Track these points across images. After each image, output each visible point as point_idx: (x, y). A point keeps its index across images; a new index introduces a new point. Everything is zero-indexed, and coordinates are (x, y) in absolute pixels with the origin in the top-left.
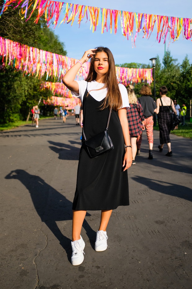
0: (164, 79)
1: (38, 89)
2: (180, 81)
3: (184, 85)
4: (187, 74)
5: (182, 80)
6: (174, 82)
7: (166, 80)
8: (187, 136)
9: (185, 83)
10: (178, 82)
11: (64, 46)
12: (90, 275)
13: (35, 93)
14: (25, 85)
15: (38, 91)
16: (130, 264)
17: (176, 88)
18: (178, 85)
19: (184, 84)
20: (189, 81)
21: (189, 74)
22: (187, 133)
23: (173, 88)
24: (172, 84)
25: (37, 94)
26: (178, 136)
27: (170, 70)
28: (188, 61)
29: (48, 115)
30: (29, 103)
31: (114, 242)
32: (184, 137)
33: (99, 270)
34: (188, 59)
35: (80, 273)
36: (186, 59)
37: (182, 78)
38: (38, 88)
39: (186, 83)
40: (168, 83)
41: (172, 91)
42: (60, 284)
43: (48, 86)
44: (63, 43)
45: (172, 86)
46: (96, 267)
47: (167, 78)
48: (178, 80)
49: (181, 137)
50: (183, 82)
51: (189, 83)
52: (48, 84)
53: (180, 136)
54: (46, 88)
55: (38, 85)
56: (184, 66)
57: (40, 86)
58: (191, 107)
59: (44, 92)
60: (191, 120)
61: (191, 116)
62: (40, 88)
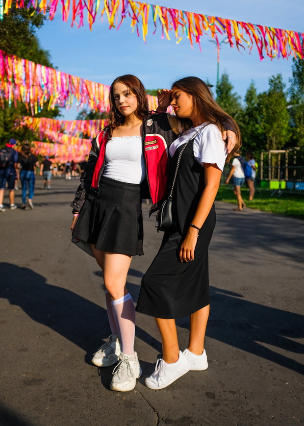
1: (10, 128)
2: (244, 122)
3: (250, 129)
4: (255, 112)
5: (247, 121)
8: (267, 209)
9: (252, 126)
11: (49, 57)
12: (226, 402)
13: (6, 133)
15: (11, 130)
16: (274, 385)
19: (250, 126)
20: (257, 123)
21: (258, 112)
22: (265, 204)
25: (8, 135)
26: (252, 208)
27: (227, 104)
28: (255, 90)
31: (237, 359)
32: (263, 211)
33: (236, 395)
34: (255, 87)
35: (212, 401)
36: (252, 88)
37: (247, 117)
38: (10, 126)
39: (254, 125)
42: (191, 416)
43: (29, 124)
44: (47, 52)
46: (229, 392)
48: (240, 121)
49: (258, 211)
50: (248, 124)
51: (257, 126)
52: (28, 119)
53: (255, 208)
54: (24, 126)
55: (10, 121)
56: (249, 99)
57: (14, 122)
58: (262, 163)
59: (21, 134)
60: (263, 183)
61: (262, 178)
62: (14, 126)
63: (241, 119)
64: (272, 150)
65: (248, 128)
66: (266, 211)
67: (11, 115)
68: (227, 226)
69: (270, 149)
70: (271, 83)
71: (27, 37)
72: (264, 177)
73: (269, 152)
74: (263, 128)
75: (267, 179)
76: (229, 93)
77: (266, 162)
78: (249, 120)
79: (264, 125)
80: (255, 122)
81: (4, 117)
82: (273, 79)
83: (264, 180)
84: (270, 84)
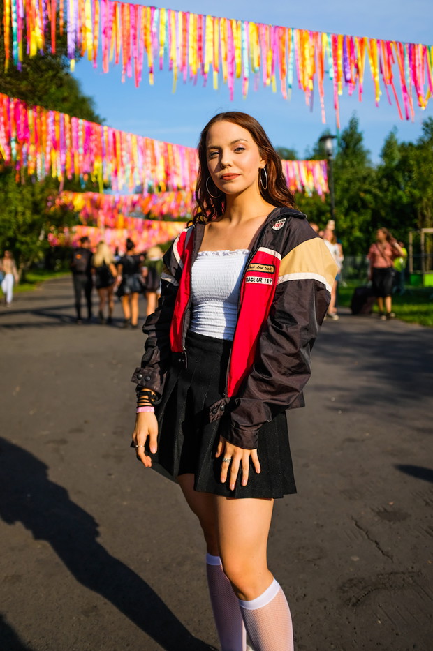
0: (341, 182)
1: (42, 209)
2: (380, 188)
3: (389, 198)
4: (396, 172)
5: (384, 186)
6: (367, 192)
7: (346, 185)
8: (430, 322)
9: (392, 193)
10: (377, 191)
13: (36, 217)
14: (16, 199)
15: (43, 212)
17: (371, 203)
18: (375, 196)
19: (389, 194)
20: (400, 188)
21: (400, 172)
22: (426, 313)
23: (365, 205)
24: (362, 195)
26: (407, 322)
27: (355, 163)
29: (57, 267)
30: (22, 243)
32: (424, 325)
37: (385, 182)
38: (43, 205)
39: (395, 192)
40: (352, 193)
41: (362, 211)
43: (68, 202)
45: (363, 201)
47: (349, 182)
48: (375, 186)
49: (416, 327)
50: (387, 190)
51: (400, 193)
52: (66, 196)
53: (411, 322)
54: (61, 206)
55: (42, 199)
56: (387, 153)
57: (47, 201)
58: (411, 248)
59: (58, 216)
60: (413, 278)
61: (411, 270)
62: (46, 206)
63: (376, 184)
64: (426, 227)
65: (386, 197)
66: (428, 325)
67: (42, 191)
68: (376, 355)
69: (423, 227)
70: (426, 128)
71: (59, 75)
72: (414, 269)
73: (420, 230)
74: (409, 195)
75: (419, 272)
76: (358, 146)
77: (417, 246)
78: (389, 186)
79: (409, 192)
80: (396, 188)
81: (33, 195)
82: (428, 121)
83: (415, 274)
84: (424, 129)
